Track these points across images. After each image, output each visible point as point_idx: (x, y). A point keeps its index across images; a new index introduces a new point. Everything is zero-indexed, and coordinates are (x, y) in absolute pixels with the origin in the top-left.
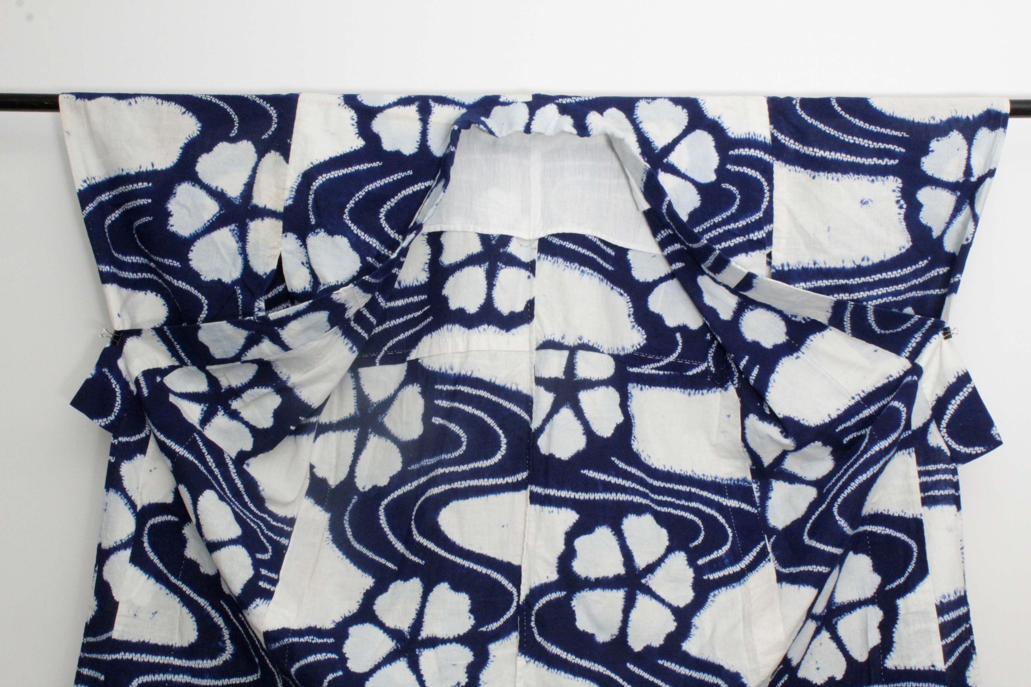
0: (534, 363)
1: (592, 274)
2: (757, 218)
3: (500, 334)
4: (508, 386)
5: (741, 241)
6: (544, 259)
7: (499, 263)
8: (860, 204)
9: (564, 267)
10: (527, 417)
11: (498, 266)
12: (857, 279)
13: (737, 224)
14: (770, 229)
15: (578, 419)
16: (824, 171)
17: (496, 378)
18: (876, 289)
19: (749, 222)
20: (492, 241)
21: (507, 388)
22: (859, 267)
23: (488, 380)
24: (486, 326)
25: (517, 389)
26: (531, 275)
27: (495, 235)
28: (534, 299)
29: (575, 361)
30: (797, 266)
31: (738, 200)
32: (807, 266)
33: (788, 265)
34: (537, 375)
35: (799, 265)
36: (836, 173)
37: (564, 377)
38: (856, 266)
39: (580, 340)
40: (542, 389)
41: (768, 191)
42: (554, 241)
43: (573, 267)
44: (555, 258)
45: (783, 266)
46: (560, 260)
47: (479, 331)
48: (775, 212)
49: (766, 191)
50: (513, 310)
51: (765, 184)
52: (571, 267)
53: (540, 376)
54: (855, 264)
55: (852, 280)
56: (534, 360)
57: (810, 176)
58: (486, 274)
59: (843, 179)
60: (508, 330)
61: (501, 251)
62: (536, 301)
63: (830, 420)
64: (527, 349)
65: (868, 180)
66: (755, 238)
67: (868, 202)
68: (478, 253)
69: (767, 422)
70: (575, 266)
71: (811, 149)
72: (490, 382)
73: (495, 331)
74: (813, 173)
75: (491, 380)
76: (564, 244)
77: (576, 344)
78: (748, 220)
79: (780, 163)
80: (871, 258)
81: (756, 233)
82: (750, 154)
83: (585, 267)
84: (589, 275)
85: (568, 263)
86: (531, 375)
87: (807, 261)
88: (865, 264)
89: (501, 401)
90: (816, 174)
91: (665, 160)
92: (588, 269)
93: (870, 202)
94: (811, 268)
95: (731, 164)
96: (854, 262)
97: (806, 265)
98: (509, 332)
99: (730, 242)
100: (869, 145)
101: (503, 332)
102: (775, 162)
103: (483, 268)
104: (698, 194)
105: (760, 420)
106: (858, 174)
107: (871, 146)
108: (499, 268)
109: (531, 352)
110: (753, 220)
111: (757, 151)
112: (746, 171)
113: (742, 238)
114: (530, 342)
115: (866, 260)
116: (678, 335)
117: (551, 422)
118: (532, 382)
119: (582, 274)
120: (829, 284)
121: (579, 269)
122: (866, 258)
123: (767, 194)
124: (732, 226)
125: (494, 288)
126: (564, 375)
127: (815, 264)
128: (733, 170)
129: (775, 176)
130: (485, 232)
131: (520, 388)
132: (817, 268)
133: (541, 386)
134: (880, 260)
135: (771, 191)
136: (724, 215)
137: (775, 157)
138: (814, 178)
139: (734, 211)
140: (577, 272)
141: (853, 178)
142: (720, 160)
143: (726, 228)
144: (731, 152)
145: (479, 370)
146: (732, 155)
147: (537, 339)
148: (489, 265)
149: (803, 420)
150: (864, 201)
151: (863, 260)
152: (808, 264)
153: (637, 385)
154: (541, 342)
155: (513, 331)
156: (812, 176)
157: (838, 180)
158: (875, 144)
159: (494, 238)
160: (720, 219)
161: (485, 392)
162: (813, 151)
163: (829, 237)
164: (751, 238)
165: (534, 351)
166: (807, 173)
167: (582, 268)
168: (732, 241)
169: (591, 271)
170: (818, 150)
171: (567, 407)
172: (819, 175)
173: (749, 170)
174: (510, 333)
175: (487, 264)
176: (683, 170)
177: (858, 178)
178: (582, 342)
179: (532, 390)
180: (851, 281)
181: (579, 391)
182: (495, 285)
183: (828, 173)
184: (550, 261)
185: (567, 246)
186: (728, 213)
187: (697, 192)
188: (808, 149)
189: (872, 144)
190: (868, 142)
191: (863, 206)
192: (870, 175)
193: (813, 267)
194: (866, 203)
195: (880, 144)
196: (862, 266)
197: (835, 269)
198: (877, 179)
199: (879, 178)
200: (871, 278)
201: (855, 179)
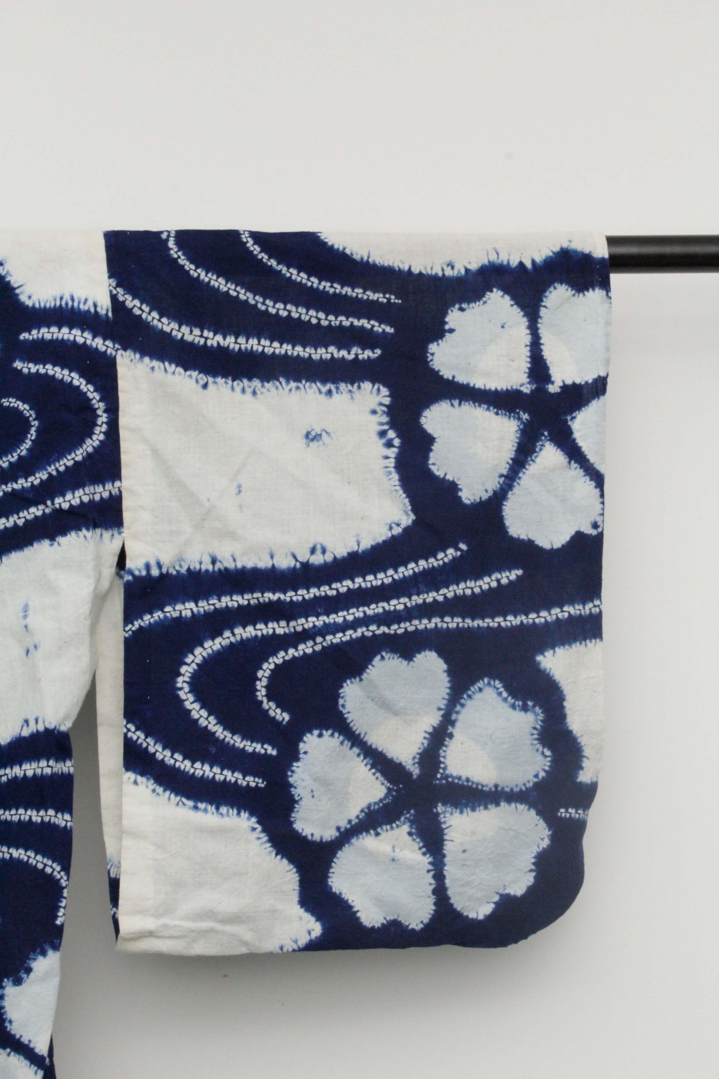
8: (305, 441)
12: (302, 592)
13: (31, 479)
14: (116, 491)
16: (225, 375)
18: (342, 610)
22: (306, 566)
30: (178, 568)
31: (33, 430)
32: (198, 567)
33: (159, 566)
35: (181, 566)
38: (298, 565)
41: (105, 412)
45: (148, 567)
48: (126, 457)
49: (99, 412)
51: (96, 397)
54: (297, 560)
55: (291, 593)
57: (197, 383)
59: (264, 390)
65: (320, 392)
66: (66, 506)
67: (320, 435)
71: (197, 332)
74: (203, 379)
79: (129, 353)
80: (329, 547)
82: (61, 337)
87: (197, 557)
88: (317, 559)
90: (211, 379)
93: (324, 434)
94: (207, 571)
95: (22, 359)
96: (294, 557)
97: (195, 566)
99: (16, 516)
100: (319, 320)
102: (120, 352)
106: (298, 380)
107: (324, 323)
111: (77, 332)
112: (51, 373)
113: (40, 506)
115: (319, 551)
120: (246, 603)
122: (319, 547)
123: (103, 419)
124: (21, 484)
127: (214, 562)
128: (25, 371)
129: (120, 383)
132: (220, 570)
134: (350, 550)
135: (113, 410)
136: (4, 463)
137: (120, 343)
138: (205, 387)
141: (287, 388)
144: (23, 336)
146: (25, 341)
150: (313, 433)
151: (313, 551)
152: (201, 563)
156: (201, 383)
157: (254, 393)
158: (332, 317)
162: (202, 336)
163: (241, 506)
166: (191, 377)
170: (211, 335)
172: (215, 383)
173: (58, 369)
177: (298, 388)
180: (290, 596)
183: (234, 379)
188: (191, 332)
189: (326, 319)
190: (317, 315)
191: (311, 444)
192: (324, 382)
193: (210, 568)
194: (317, 437)
195: (342, 318)
196: (313, 564)
197: (255, 571)
198: (337, 388)
199: (342, 386)
200: (331, 589)
201: (290, 390)
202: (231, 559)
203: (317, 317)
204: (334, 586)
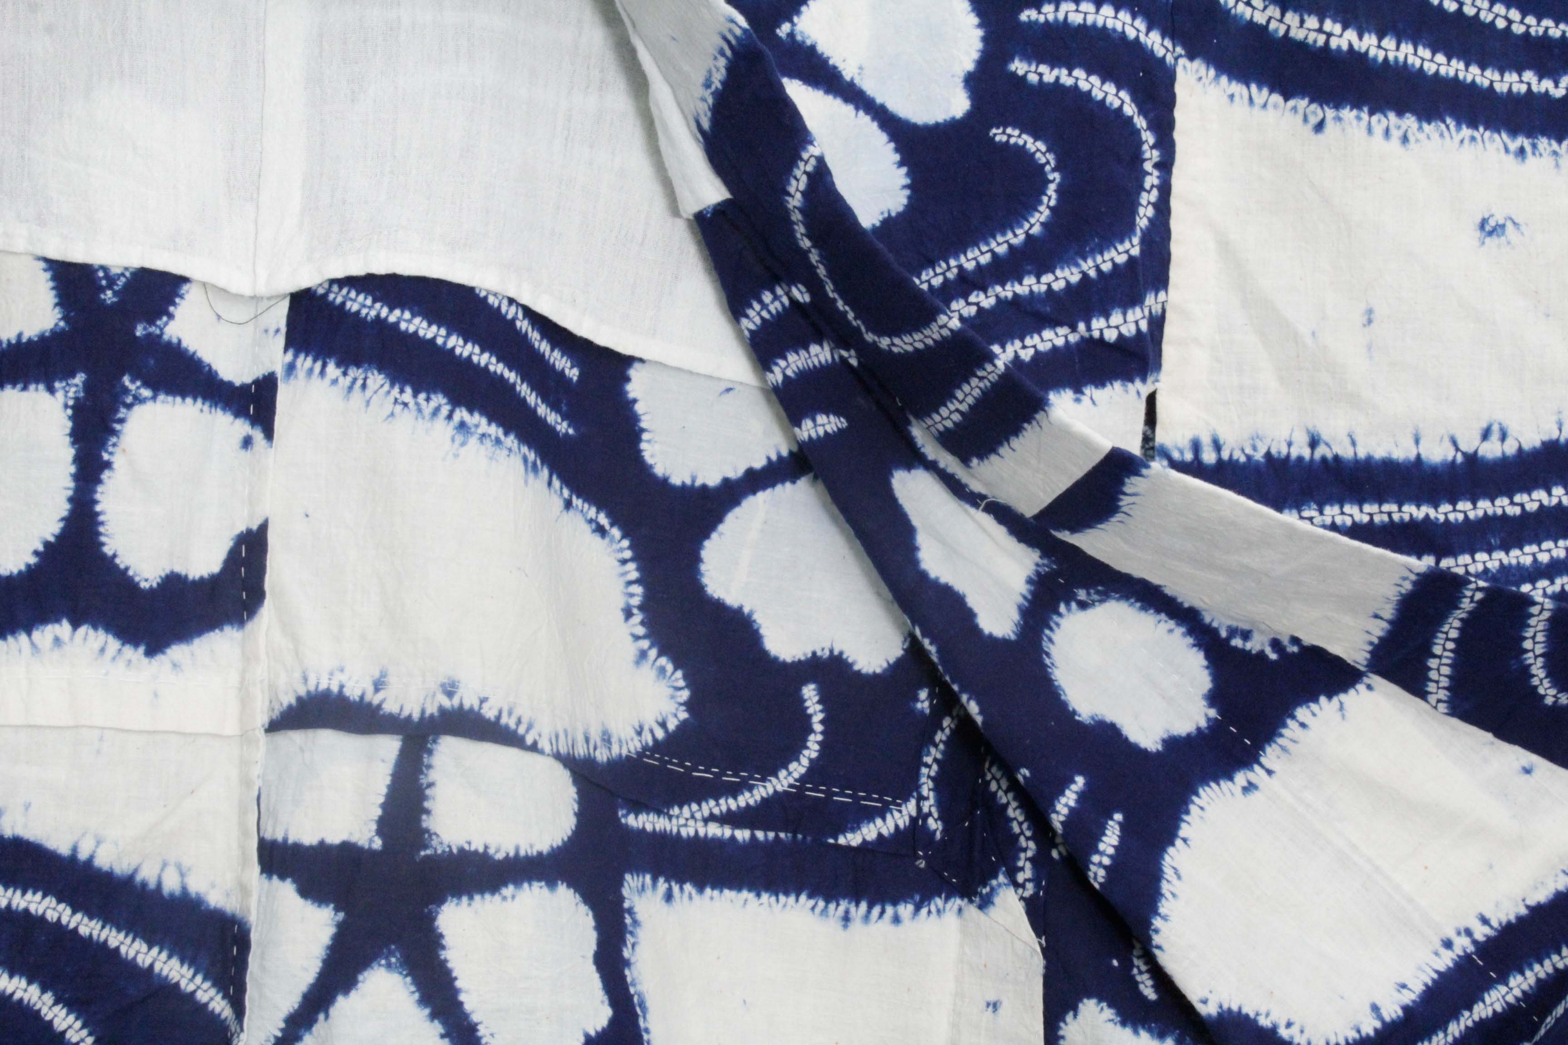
0: (258, 783)
1: (498, 441)
2: (1121, 259)
3: (121, 664)
4: (148, 874)
5: (1060, 342)
6: (311, 371)
7: (126, 380)
8: (1478, 234)
9: (388, 407)
10: (219, 1005)
11: (126, 391)
12: (1464, 505)
13: (1047, 278)
14: (1157, 309)
15: (433, 1016)
16: (1357, 105)
17: (98, 843)
18: (1530, 543)
19: (1092, 273)
20: (102, 289)
21: (144, 885)
22: (1472, 459)
23: (64, 850)
24: (64, 628)
25: (184, 889)
26: (258, 435)
27: (115, 271)
28: (264, 528)
29: (424, 781)
30: (1248, 451)
31: (1051, 189)
32: (1284, 451)
33: (1217, 446)
34: (268, 836)
35: (1255, 448)
36: (1400, 114)
37: (378, 844)
38: (1460, 458)
39: (450, 694)
40: (286, 890)
41: (1156, 166)
42: (353, 307)
43: (428, 409)
44: (353, 372)
46: (377, 379)
47: (33, 644)
48: (1176, 249)
49: (1148, 166)
50: (179, 569)
51: (1148, 138)
52: (420, 410)
53: (279, 837)
54: (1457, 449)
55: (1446, 508)
56: (256, 771)
57: (1305, 119)
58: (74, 418)
59: (1421, 136)
60: (154, 649)
61: (140, 331)
62: (273, 538)
63: (1378, 1024)
64: (231, 728)
65: (1507, 150)
66: (1111, 336)
67: (1503, 226)
68: (42, 338)
69: (1150, 1030)
70: (433, 404)
71: (1312, 22)
72: (73, 858)
73: (102, 650)
74: (1316, 112)
75: (75, 849)
76: (392, 319)
77: (432, 709)
78: (1088, 266)
79: (1198, 66)
80: (1513, 430)
81: (1116, 318)
82: (1100, 23)
83: (471, 411)
84: (488, 443)
85: (408, 390)
86: (245, 833)
87: (1285, 434)
88: (1492, 450)
89: (114, 938)
90: (1330, 113)
91: (784, 30)
92: (484, 421)
93: (1509, 226)
94: (1300, 459)
95: (1027, 58)
96: (1454, 443)
97: (1280, 449)
98: (160, 658)
99: (1018, 344)
100: (1510, 22)
101: (135, 654)
102: (1182, 61)
103: (60, 395)
104: (901, 164)
105: (1124, 1023)
106: (1473, 124)
107: (1518, 29)
108: (129, 400)
109: (245, 737)
110: (1106, 267)
111: (1125, 16)
112: (1084, 86)
113: (1063, 331)
114: (245, 700)
115: (1495, 436)
116: (810, 693)
117: (320, 1027)
118: (244, 862)
119: (459, 438)
120: (1366, 519)
121: (450, 417)
122: (1495, 428)
123: (1152, 180)
124: (1028, 285)
125: (105, 475)
126: (380, 832)
127: (1314, 443)
128: (1033, 78)
129: (1178, 114)
130: (77, 255)
131: (197, 886)
132: (1324, 459)
133: (282, 877)
134: (1546, 438)
135: (1165, 166)
136: (1000, 245)
137: (1184, 47)
138: (1319, 127)
139: (1036, 230)
140: (442, 430)
141: (1457, 138)
142: (985, 39)
143: (1007, 291)
144: (1028, 15)
145: (27, 806)
146: (1031, 24)
147: (272, 688)
148: (88, 386)
149: (1289, 1025)
150: (1492, 223)
151: (1486, 435)
152: (1290, 444)
153: (655, 880)
154: (288, 699)
155: (177, 652)
156: (1314, 120)
157: (1405, 139)
158: (1531, 20)
159: (111, 281)
160: (985, 259)
161: (51, 901)
162: (1320, 30)
163: (1369, 348)
164: (1096, 334)
165: (260, 734)
166: (1295, 109)
167: (461, 414)
168: (1028, 341)
169: (494, 430)
170: (1337, 28)
171: (389, 966)
172: (1339, 119)
173: (1095, 80)
174: (162, 661)
175: (79, 379)
176: (848, 72)
177: (1473, 139)
178: (456, 702)
179: (244, 890)
180: (1443, 513)
181: (441, 901)
182: (108, 465)
183: (1371, 113)
184: (335, 382)
185: (403, 326)
186: (1017, 237)
187: (897, 157)
188: (1302, 22)
189: (1522, 22)
190: (1507, 13)
191: (1488, 240)
192: (1514, 132)
193: (1306, 453)
194: (1497, 230)
195: (1547, 22)
196: (1483, 458)
197: (1389, 466)
198: (1534, 146)
199: (1543, 143)
200: (1512, 503)
201: (1462, 141)
202: (1347, 441)
203: (1506, 18)
204: (1518, 498)
